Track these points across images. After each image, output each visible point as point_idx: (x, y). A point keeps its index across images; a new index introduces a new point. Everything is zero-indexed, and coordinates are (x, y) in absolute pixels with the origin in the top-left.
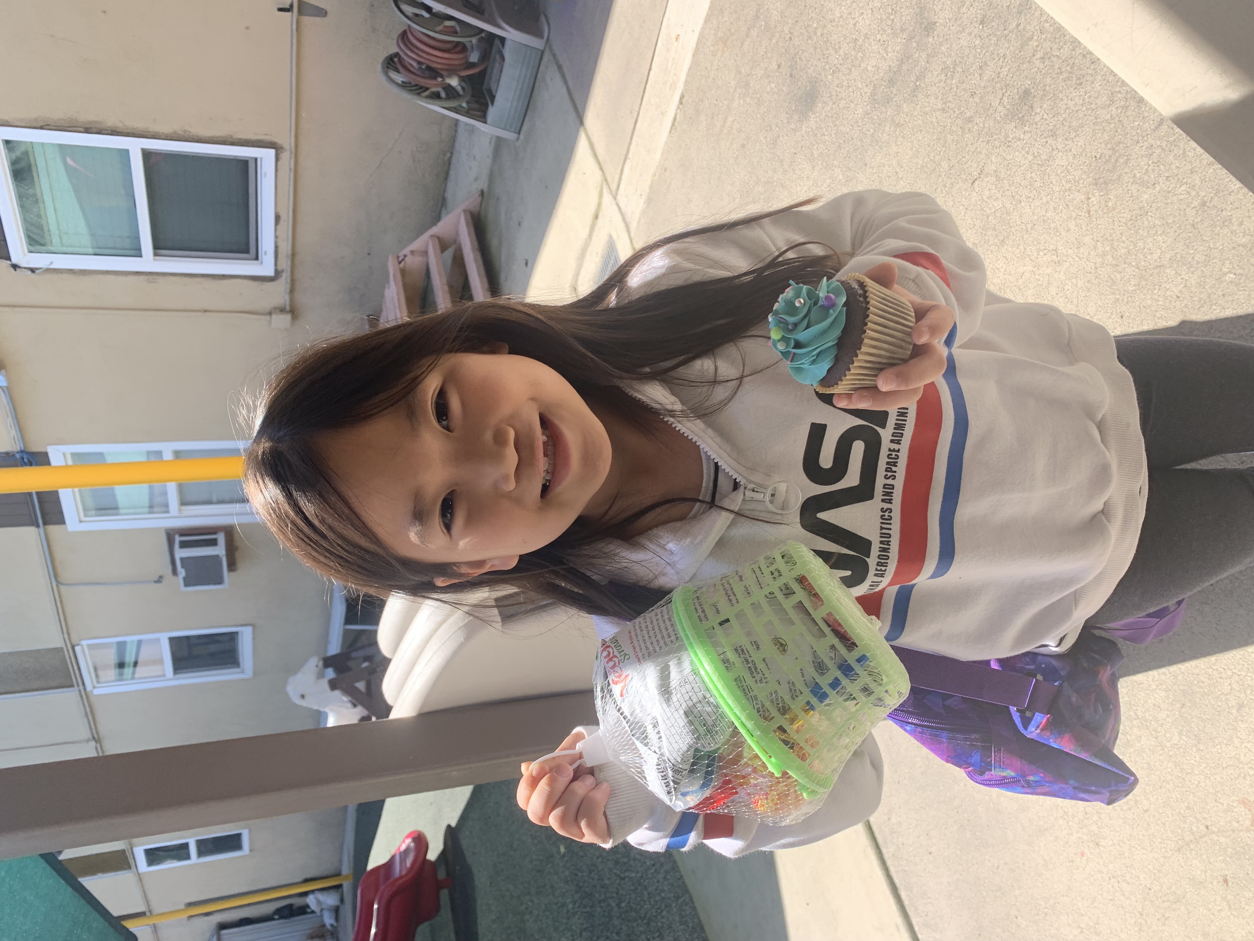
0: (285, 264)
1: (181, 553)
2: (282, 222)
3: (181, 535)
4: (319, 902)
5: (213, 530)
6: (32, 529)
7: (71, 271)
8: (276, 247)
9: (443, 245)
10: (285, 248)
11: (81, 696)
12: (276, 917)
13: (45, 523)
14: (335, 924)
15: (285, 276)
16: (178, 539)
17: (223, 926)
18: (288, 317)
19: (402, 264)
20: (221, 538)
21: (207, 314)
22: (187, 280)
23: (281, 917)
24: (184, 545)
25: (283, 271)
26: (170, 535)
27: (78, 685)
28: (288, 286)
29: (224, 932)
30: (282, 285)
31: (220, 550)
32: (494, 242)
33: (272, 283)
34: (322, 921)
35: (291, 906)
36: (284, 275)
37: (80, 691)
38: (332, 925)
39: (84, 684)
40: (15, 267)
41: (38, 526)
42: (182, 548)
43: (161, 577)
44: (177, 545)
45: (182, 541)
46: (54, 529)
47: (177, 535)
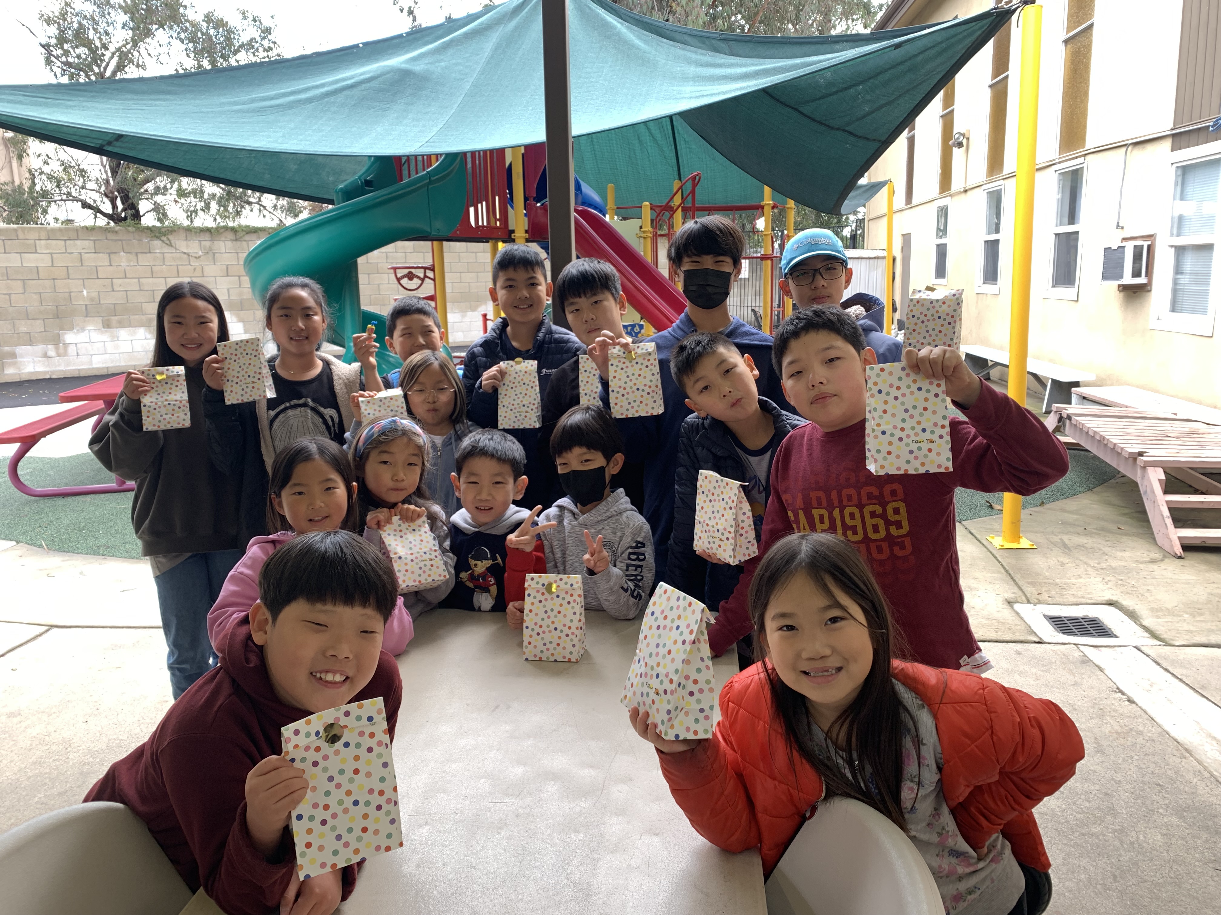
3: (1149, 246)
5: (1149, 274)
6: (1171, 126)
11: (1053, 160)
13: (1174, 135)
16: (1146, 244)
20: (1142, 280)
24: (1138, 249)
26: (1151, 237)
27: (1060, 158)
31: (1128, 279)
37: (1056, 159)
39: (1060, 162)
41: (1172, 130)
42: (1135, 247)
43: (1122, 228)
44: (1139, 243)
45: (1142, 246)
46: (1167, 144)
47: (1149, 243)
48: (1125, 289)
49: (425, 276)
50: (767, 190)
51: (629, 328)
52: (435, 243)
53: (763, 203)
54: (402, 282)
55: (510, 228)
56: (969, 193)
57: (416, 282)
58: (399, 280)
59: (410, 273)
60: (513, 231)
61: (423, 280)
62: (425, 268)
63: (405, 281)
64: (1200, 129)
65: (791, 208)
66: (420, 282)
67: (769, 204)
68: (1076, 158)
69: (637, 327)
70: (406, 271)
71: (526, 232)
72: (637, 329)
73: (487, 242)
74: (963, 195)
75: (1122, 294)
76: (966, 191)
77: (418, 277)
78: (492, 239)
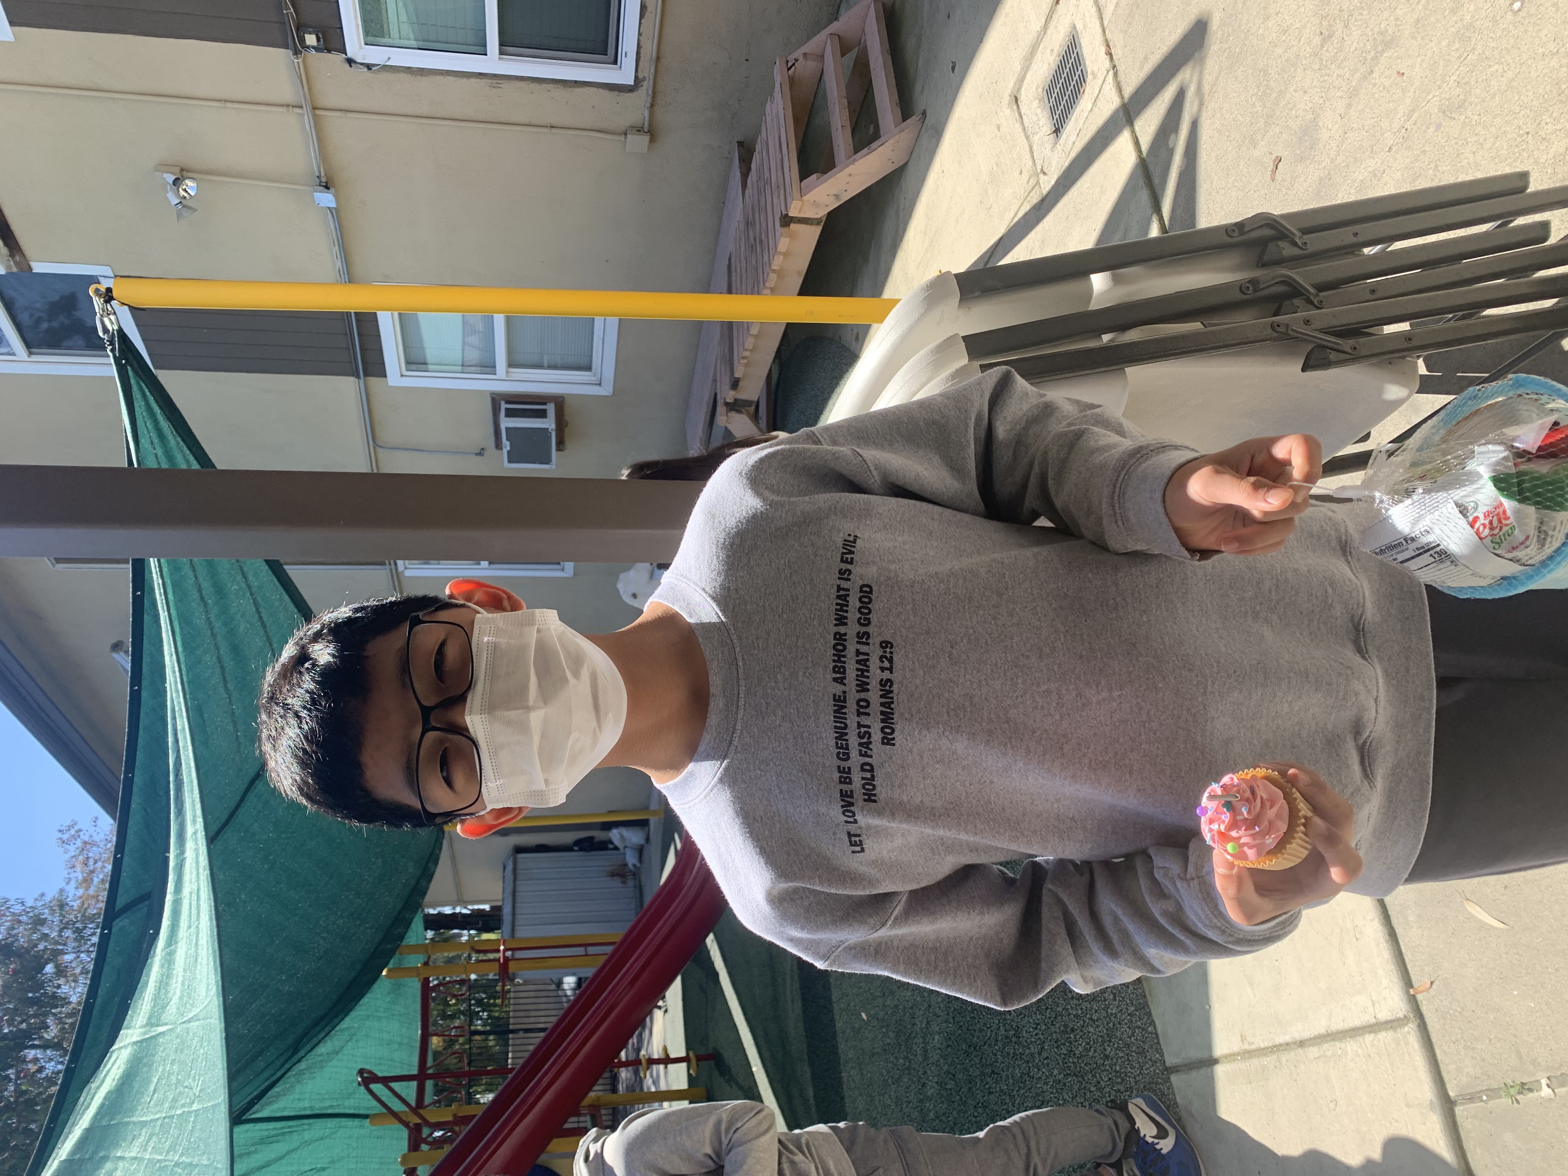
0: (647, 71)
1: (506, 423)
3: (507, 402)
4: (622, 838)
5: (542, 399)
6: (352, 379)
7: (408, 70)
8: (639, 47)
9: (845, 48)
10: (650, 50)
13: (366, 374)
14: (638, 865)
15: (647, 85)
16: (504, 406)
17: (519, 850)
18: (647, 138)
19: (791, 72)
20: (551, 408)
21: (554, 130)
22: (533, 86)
23: (581, 850)
24: (510, 413)
25: (644, 79)
26: (496, 399)
27: (390, 565)
28: (649, 99)
29: (521, 856)
30: (642, 96)
31: (549, 423)
32: (909, 42)
34: (624, 859)
35: (591, 839)
36: (645, 84)
39: (396, 566)
41: (358, 377)
42: (509, 416)
43: (483, 449)
44: (503, 415)
45: (507, 409)
46: (374, 383)
47: (503, 403)
48: (562, 437)
64: (359, 334)
75: (567, 444)
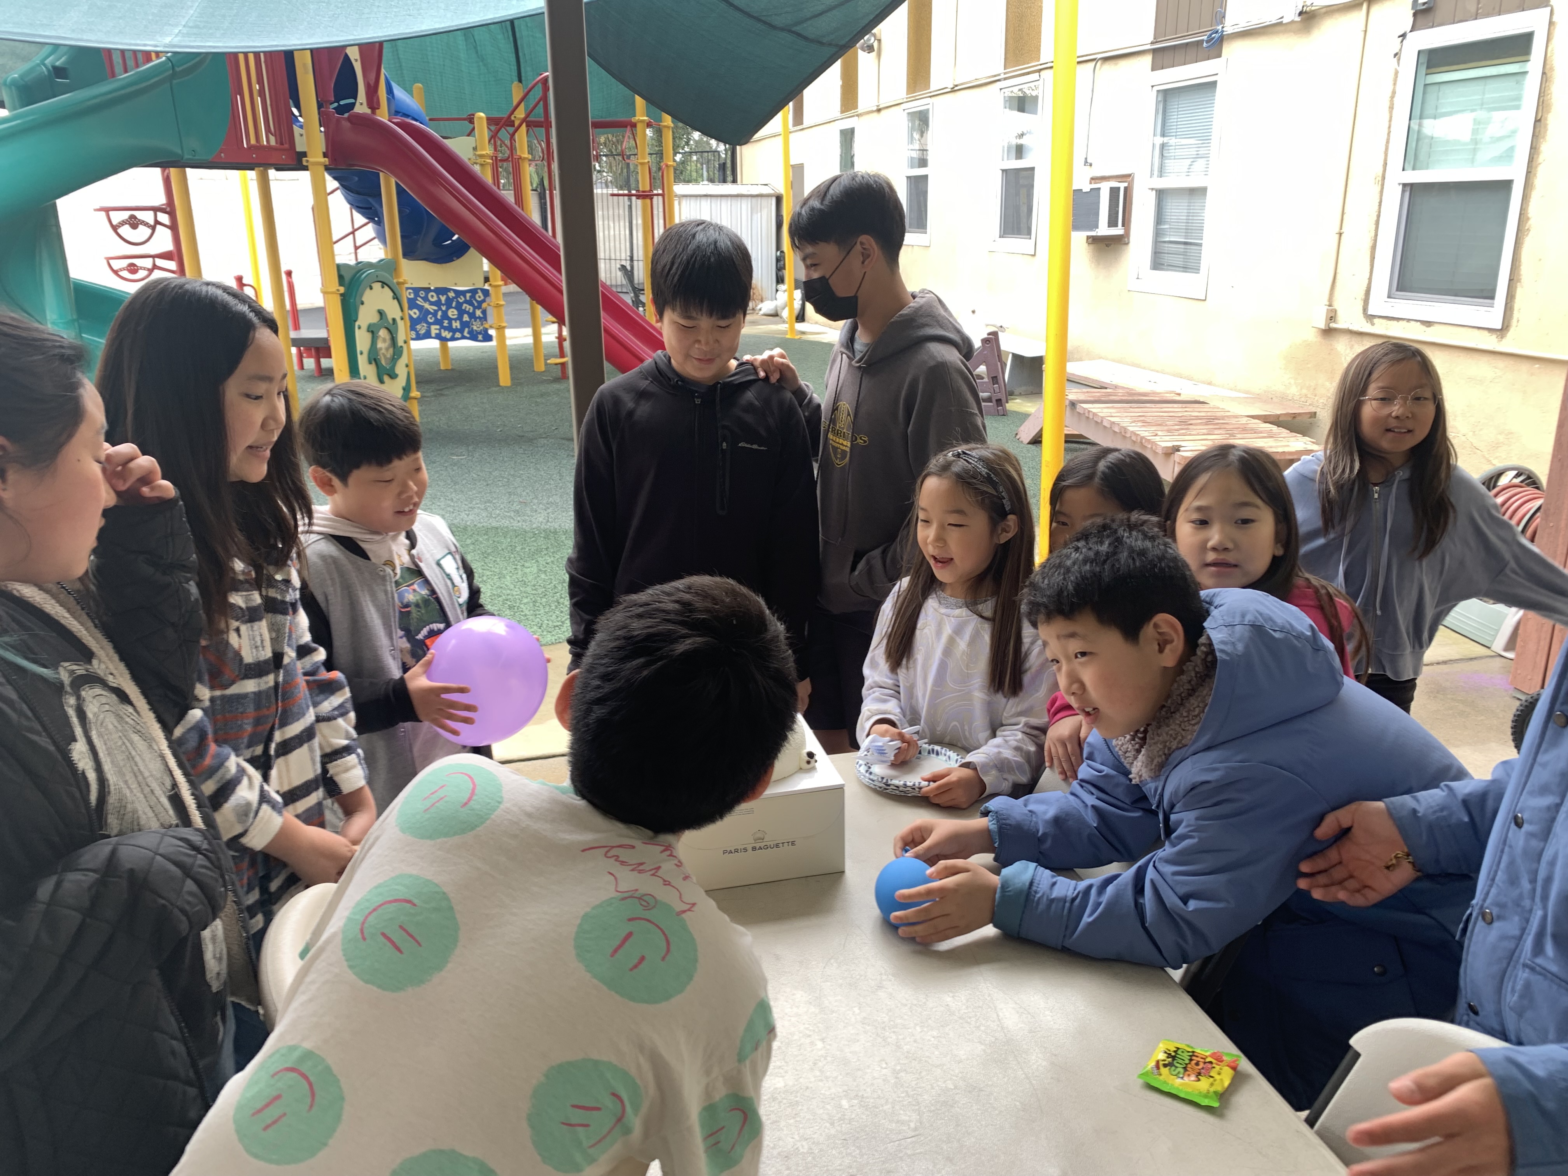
1: (1105, 189)
2: (1424, 328)
3: (1126, 189)
5: (1126, 223)
6: (1151, 39)
11: (995, 76)
12: (778, 253)
13: (1155, 51)
16: (1122, 186)
17: (779, 199)
18: (1323, 325)
20: (1118, 231)
24: (1114, 192)
25: (1373, 324)
26: (1128, 178)
27: (1005, 73)
29: (774, 201)
31: (1103, 229)
33: (1361, 311)
34: (767, 299)
37: (999, 75)
38: (760, 310)
39: (1005, 79)
40: (1403, 36)
41: (1152, 43)
42: (1112, 189)
43: (1091, 165)
44: (1115, 184)
45: (1119, 188)
46: (1148, 59)
47: (1126, 184)
48: (1096, 241)
49: (157, 222)
50: (639, 101)
51: (468, 295)
52: (173, 171)
53: (634, 120)
54: (120, 231)
55: (299, 148)
56: (883, 112)
57: (143, 232)
58: (115, 228)
59: (133, 217)
60: (304, 154)
61: (153, 228)
62: (156, 210)
63: (125, 231)
64: (1187, 44)
65: (668, 127)
66: (149, 231)
67: (643, 121)
68: (1028, 73)
69: (480, 293)
70: (125, 215)
71: (325, 155)
72: (480, 296)
73: (253, 169)
74: (875, 114)
75: (1092, 246)
76: (879, 110)
77: (146, 224)
78: (259, 165)
